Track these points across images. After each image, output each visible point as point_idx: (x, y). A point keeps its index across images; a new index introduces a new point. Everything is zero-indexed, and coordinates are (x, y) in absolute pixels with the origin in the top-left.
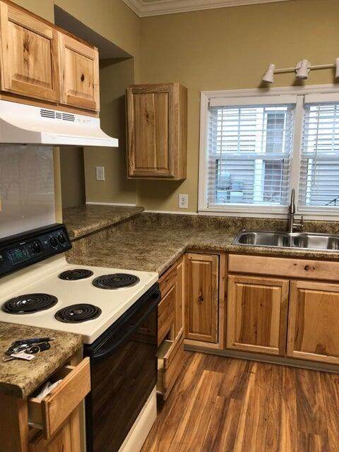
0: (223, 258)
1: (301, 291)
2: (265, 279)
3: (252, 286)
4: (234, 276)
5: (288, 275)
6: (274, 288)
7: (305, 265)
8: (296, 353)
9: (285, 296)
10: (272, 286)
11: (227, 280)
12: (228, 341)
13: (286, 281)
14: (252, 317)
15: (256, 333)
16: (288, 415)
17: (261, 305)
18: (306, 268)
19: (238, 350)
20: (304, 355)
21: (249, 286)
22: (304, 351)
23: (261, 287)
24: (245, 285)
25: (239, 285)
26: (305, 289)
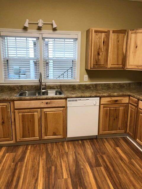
0: (12, 103)
1: (46, 113)
2: (31, 110)
3: (26, 114)
4: (17, 111)
5: (40, 107)
6: (35, 113)
7: (46, 102)
8: (46, 137)
9: (40, 115)
10: (34, 112)
11: (14, 113)
12: (17, 139)
13: (39, 110)
14: (27, 127)
15: (29, 133)
16: (42, 162)
17: (30, 121)
18: (47, 103)
19: (22, 141)
20: (48, 138)
21: (24, 114)
22: (48, 136)
23: (30, 113)
24: (22, 114)
25: (20, 114)
26: (47, 112)
